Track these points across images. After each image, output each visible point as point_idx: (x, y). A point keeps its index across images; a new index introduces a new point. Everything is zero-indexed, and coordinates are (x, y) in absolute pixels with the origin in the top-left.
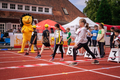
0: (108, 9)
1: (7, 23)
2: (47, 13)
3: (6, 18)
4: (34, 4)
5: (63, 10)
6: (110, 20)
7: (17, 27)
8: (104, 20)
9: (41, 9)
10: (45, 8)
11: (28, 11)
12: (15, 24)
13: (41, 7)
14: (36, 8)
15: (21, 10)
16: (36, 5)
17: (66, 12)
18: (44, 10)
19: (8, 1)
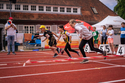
1: (36, 25)
2: (76, 13)
3: (35, 21)
4: (62, 5)
5: (92, 10)
9: (69, 10)
10: (74, 9)
11: (56, 12)
13: (70, 7)
14: (64, 8)
15: (49, 12)
16: (64, 5)
17: (96, 12)
18: (72, 10)
19: (37, 3)
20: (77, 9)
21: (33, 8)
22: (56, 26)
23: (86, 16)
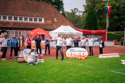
0: (94, 15)
1: (11, 31)
4: (31, 16)
6: (95, 25)
7: (18, 33)
8: (90, 25)
10: (39, 19)
11: (26, 21)
12: (17, 31)
13: (36, 18)
14: (32, 19)
15: (21, 21)
17: (55, 20)
19: (12, 15)
20: (41, 19)
21: (10, 18)
22: (26, 31)
23: (48, 25)
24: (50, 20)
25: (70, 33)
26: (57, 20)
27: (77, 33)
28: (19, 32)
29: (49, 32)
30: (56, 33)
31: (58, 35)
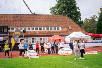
1: (37, 38)
5: (68, 27)
9: (55, 29)
11: (48, 30)
12: (41, 38)
14: (52, 28)
17: (70, 28)
19: (38, 26)
20: (59, 28)
21: (37, 29)
22: (47, 37)
23: (64, 31)
24: (66, 28)
25: (80, 37)
26: (72, 27)
27: (86, 37)
28: (43, 38)
29: (65, 37)
30: (69, 38)
31: (71, 39)
